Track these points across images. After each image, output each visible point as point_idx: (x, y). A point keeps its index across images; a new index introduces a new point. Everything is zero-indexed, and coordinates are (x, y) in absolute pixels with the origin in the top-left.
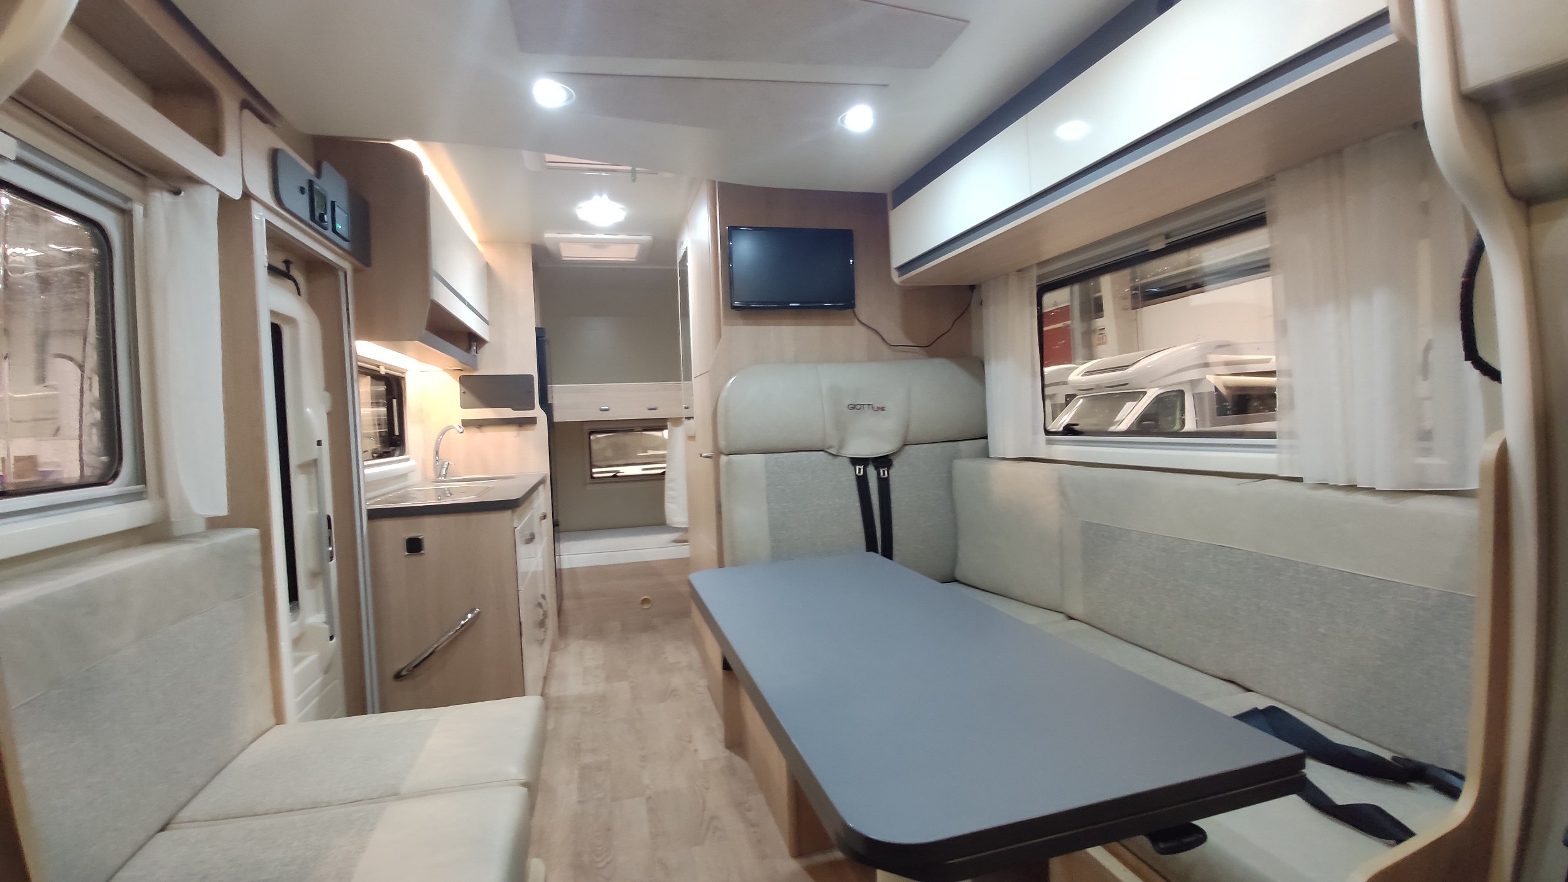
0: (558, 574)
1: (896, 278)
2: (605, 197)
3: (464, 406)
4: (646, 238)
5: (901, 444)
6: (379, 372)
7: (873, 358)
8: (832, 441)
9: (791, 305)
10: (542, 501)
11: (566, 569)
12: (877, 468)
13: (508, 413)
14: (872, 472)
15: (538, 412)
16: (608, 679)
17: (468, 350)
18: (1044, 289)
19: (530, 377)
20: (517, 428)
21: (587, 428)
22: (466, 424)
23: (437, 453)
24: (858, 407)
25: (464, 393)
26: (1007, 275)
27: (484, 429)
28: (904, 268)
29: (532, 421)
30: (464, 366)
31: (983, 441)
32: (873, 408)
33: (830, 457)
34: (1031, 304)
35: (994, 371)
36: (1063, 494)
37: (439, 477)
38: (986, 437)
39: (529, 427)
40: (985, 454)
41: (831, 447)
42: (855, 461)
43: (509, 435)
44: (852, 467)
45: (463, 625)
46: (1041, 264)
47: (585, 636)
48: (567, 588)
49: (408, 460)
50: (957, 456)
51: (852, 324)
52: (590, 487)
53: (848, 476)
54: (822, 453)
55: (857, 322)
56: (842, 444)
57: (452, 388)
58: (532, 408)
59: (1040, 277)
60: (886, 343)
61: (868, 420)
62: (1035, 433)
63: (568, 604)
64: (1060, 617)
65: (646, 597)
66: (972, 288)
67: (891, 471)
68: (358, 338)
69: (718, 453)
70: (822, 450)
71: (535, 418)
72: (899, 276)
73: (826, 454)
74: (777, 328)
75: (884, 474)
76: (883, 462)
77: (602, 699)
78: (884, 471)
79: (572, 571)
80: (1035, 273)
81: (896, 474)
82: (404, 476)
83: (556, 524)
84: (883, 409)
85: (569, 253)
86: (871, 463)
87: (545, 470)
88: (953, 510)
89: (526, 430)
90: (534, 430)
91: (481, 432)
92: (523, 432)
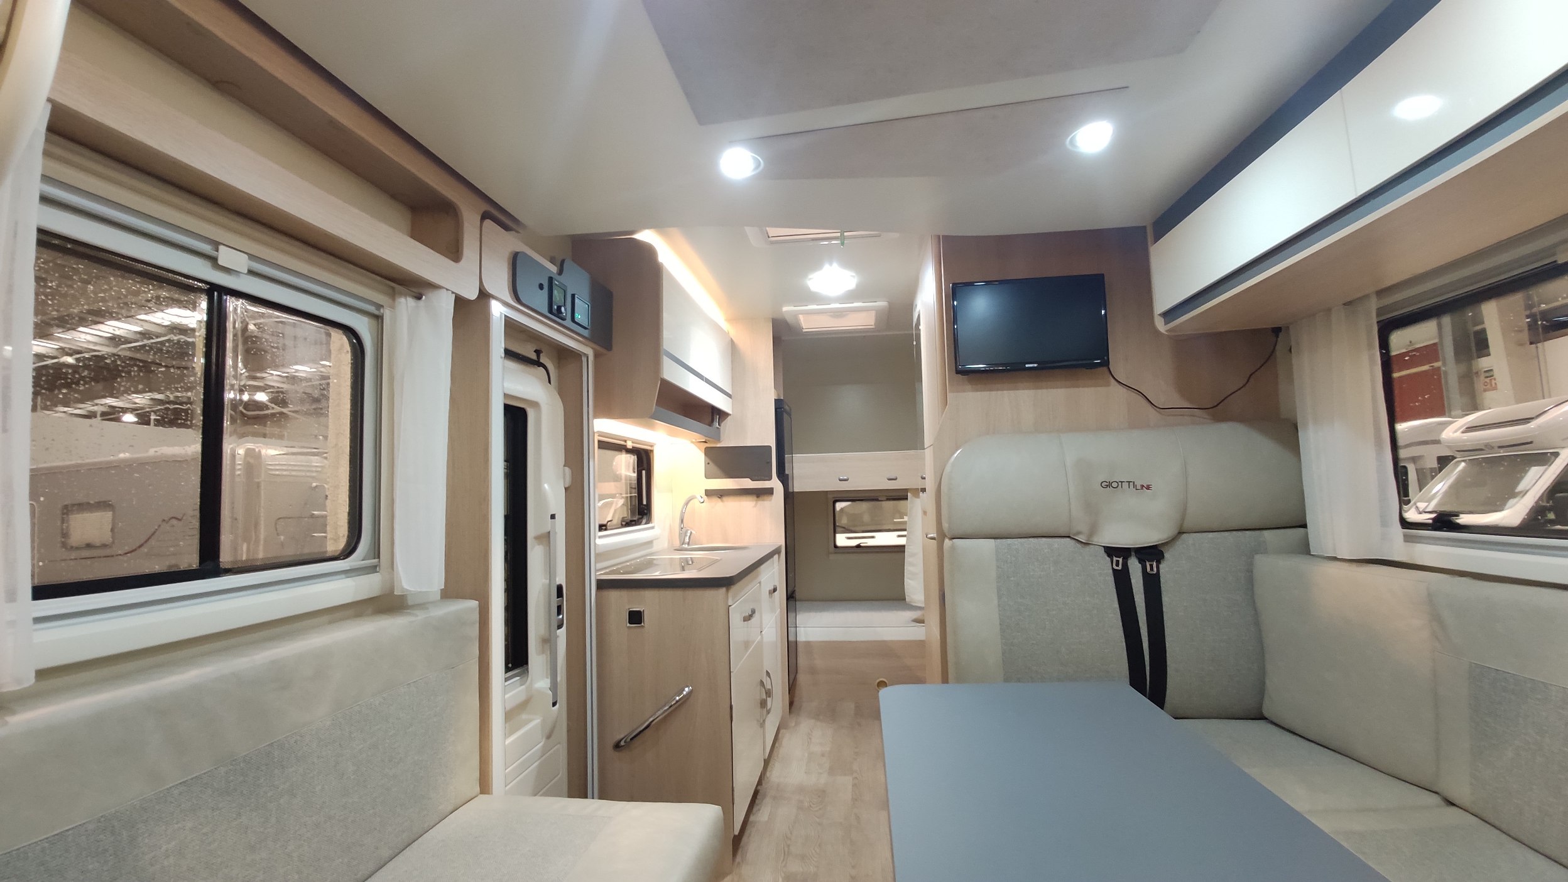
0: (792, 648)
1: (1160, 325)
2: (835, 265)
3: (707, 476)
4: (882, 304)
5: (1176, 532)
6: (626, 446)
7: (1135, 424)
8: (1081, 526)
9: (1027, 366)
10: (774, 574)
11: (801, 642)
12: (1142, 561)
13: (747, 483)
14: (1134, 566)
15: (775, 483)
16: (832, 771)
17: (711, 424)
18: (1386, 328)
19: (769, 448)
20: (755, 498)
21: (831, 498)
22: (709, 493)
23: (682, 521)
24: (1114, 485)
25: (708, 464)
26: (1328, 311)
27: (724, 499)
28: (1169, 315)
29: (769, 492)
30: (707, 438)
31: (1302, 530)
32: (1135, 486)
33: (1079, 545)
34: (1370, 346)
35: (1311, 438)
36: (1436, 618)
37: (683, 544)
38: (1305, 526)
39: (765, 497)
40: (1304, 549)
41: (1079, 533)
42: (1111, 551)
43: (747, 505)
44: (1108, 559)
45: (677, 702)
46: (1380, 293)
47: (817, 716)
48: (802, 661)
49: (653, 528)
50: (1261, 549)
51: (1108, 385)
52: (832, 557)
53: (1104, 569)
54: (1068, 539)
55: (1113, 380)
56: (1093, 530)
57: (698, 458)
58: (770, 478)
59: (1380, 311)
60: (1152, 404)
61: (1129, 501)
62: (1384, 523)
63: (803, 678)
64: (1434, 800)
65: (881, 679)
66: (1277, 331)
67: (1161, 566)
68: (596, 416)
69: (941, 536)
70: (1069, 537)
71: (772, 489)
72: (1165, 325)
73: (1074, 541)
74: (1012, 393)
75: (1152, 569)
76: (1151, 554)
77: (821, 794)
78: (1151, 566)
79: (808, 644)
80: (1374, 304)
81: (1167, 570)
82: (649, 543)
83: (791, 597)
84: (1148, 488)
85: (808, 324)
86: (1133, 553)
87: (782, 542)
88: (1257, 622)
89: (763, 500)
90: (770, 500)
91: (722, 501)
92: (760, 503)
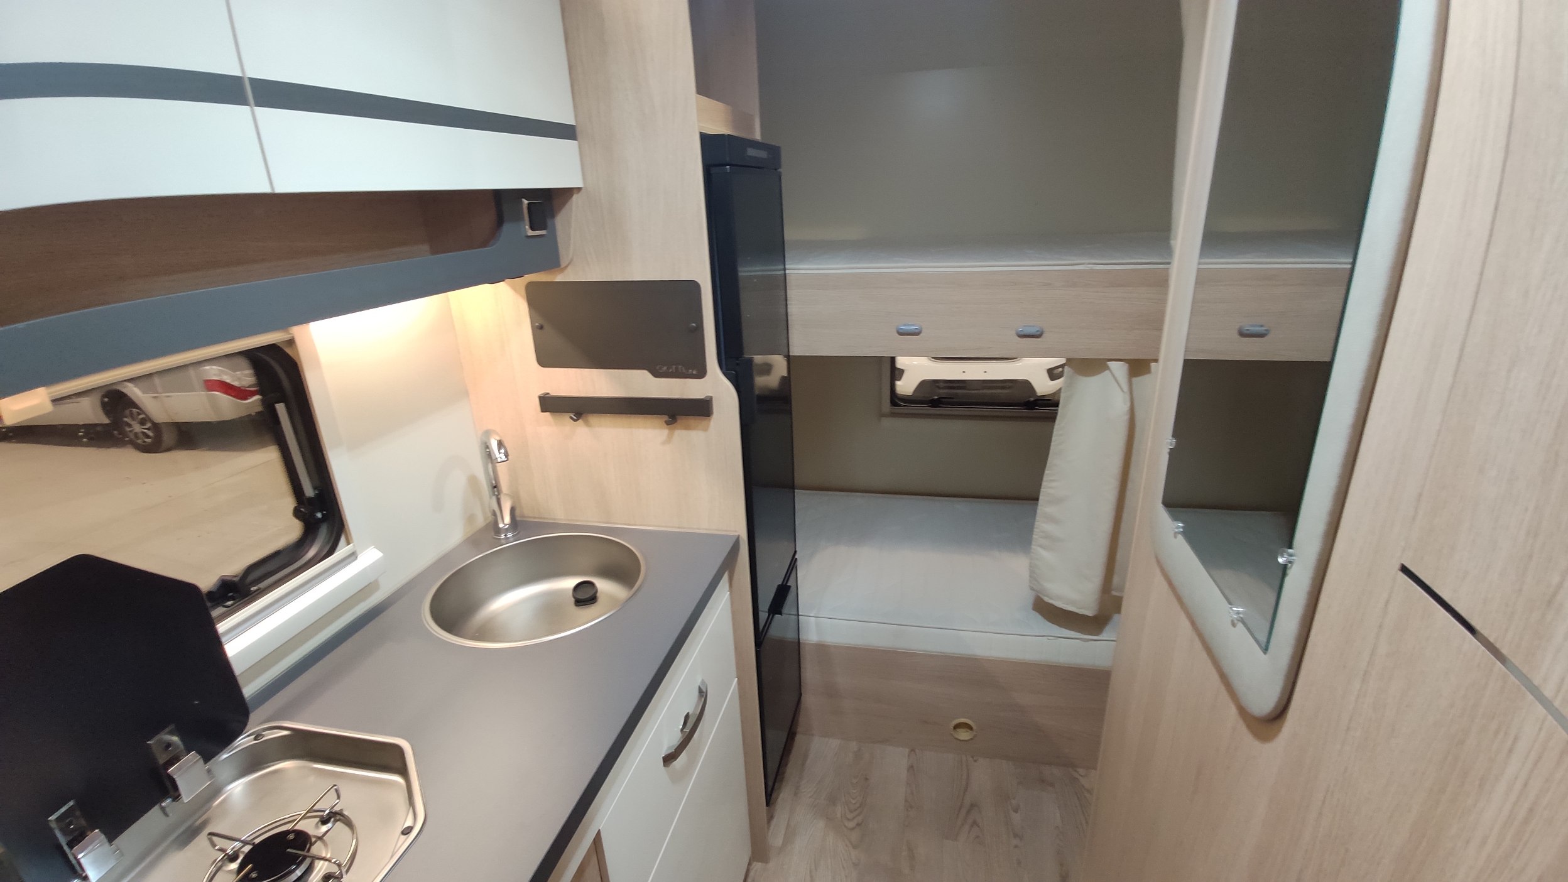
13: (646, 380)
15: (717, 382)
19: (693, 287)
20: (668, 423)
22: (550, 404)
25: (541, 327)
27: (594, 419)
29: (701, 409)
39: (692, 421)
43: (650, 437)
52: (887, 422)
58: (701, 373)
65: (965, 720)
71: (711, 400)
89: (687, 428)
90: (706, 429)
91: (587, 424)
92: (680, 434)
